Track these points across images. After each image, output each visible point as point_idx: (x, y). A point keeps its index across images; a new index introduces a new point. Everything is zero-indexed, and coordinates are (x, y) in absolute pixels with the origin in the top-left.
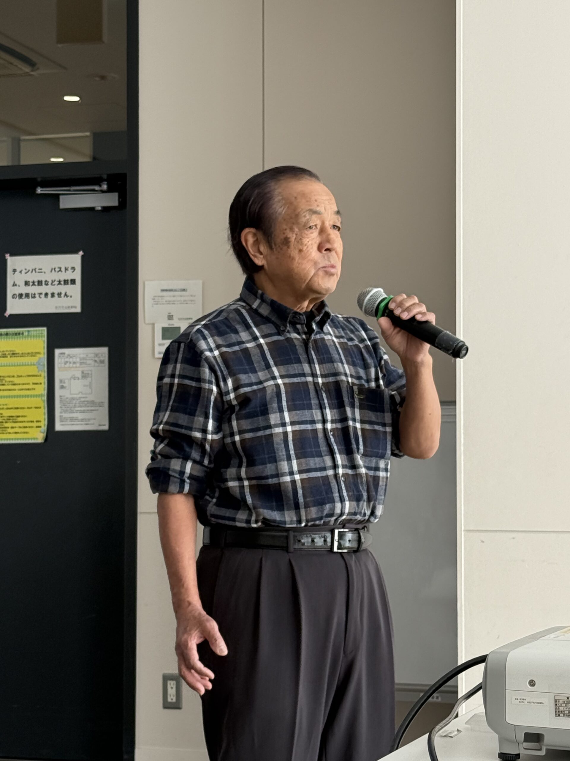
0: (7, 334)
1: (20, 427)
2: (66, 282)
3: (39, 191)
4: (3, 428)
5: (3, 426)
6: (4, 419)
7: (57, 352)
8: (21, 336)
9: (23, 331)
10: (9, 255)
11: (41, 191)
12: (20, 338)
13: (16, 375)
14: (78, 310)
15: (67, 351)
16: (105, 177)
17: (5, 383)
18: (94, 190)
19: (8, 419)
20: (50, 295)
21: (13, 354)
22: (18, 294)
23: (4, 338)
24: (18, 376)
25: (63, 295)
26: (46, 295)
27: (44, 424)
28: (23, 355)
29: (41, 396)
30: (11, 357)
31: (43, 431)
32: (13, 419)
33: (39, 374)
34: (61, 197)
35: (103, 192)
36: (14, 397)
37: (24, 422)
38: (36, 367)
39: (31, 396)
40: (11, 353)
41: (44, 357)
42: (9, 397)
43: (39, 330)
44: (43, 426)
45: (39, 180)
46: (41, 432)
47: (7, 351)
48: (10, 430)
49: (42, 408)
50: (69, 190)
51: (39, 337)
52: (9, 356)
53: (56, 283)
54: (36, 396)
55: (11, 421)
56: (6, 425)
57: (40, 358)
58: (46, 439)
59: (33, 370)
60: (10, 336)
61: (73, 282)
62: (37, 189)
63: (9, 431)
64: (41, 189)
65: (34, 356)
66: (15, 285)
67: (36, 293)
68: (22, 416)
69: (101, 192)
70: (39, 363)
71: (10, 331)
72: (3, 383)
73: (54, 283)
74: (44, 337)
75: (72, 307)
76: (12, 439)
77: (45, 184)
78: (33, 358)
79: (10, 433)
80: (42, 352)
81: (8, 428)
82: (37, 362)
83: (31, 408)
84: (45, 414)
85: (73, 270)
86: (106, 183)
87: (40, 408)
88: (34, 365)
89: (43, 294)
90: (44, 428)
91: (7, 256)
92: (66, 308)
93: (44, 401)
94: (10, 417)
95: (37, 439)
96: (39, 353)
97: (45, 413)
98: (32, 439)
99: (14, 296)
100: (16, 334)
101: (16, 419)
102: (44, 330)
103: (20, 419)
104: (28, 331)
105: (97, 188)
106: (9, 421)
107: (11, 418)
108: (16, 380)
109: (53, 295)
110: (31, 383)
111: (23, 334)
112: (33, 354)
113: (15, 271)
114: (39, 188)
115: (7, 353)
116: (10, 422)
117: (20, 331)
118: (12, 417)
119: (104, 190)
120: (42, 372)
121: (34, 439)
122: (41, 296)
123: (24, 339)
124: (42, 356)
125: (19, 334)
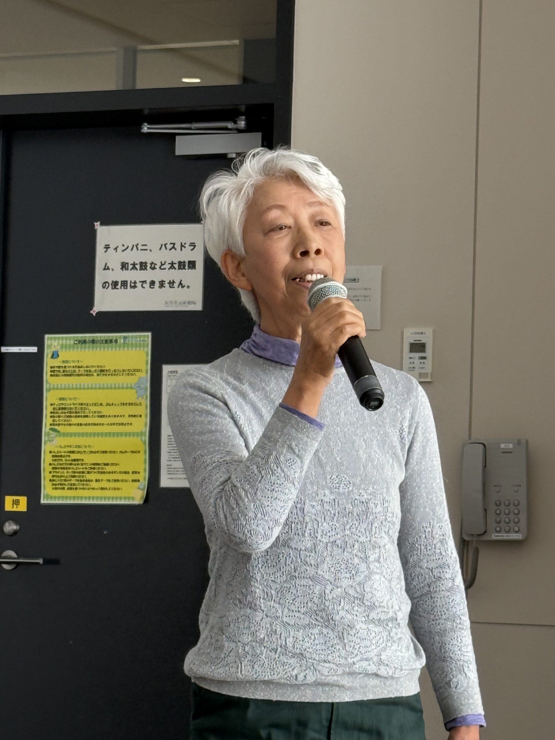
0: (93, 341)
1: (109, 481)
2: (182, 265)
3: (146, 129)
4: (84, 481)
5: (85, 479)
6: (86, 468)
7: (166, 369)
8: (114, 343)
9: (117, 336)
10: (99, 223)
11: (148, 128)
12: (112, 347)
13: (104, 403)
14: (198, 307)
15: (181, 368)
16: (243, 108)
17: (89, 414)
18: (226, 129)
19: (91, 468)
20: (157, 284)
21: (102, 371)
22: (110, 282)
23: (89, 347)
24: (108, 404)
25: (176, 285)
26: (152, 283)
27: (144, 476)
28: (115, 373)
29: (142, 434)
30: (98, 375)
31: (142, 487)
32: (99, 468)
33: (138, 402)
34: (178, 138)
35: (240, 131)
36: (102, 434)
37: (115, 472)
38: (134, 390)
39: (126, 434)
40: (99, 369)
41: (147, 376)
42: (94, 435)
43: (140, 336)
44: (141, 480)
45: (146, 112)
46: (139, 488)
47: (92, 366)
48: (94, 484)
49: (142, 452)
50: (190, 129)
51: (140, 346)
52: (95, 374)
53: (167, 266)
54: (134, 434)
55: (96, 470)
56: (88, 477)
57: (140, 378)
58: (147, 500)
59: (130, 396)
60: (98, 345)
61: (192, 265)
62: (142, 126)
63: (92, 487)
64: (148, 126)
65: (132, 375)
66: (106, 268)
67: (137, 281)
68: (112, 464)
69: (236, 132)
70: (138, 387)
71: (97, 337)
72: (86, 414)
73: (163, 267)
74: (148, 346)
75: (189, 303)
76: (97, 498)
77: (153, 120)
78: (130, 377)
79: (94, 489)
80: (144, 370)
81: (92, 481)
82: (135, 384)
83: (126, 452)
84: (145, 462)
85: (192, 247)
86: (244, 117)
87: (139, 452)
88: (131, 388)
89: (148, 282)
90: (144, 483)
91: (97, 225)
92: (180, 304)
93: (145, 443)
94: (94, 464)
95: (133, 498)
96: (138, 371)
97: (145, 460)
98: (125, 498)
99: (105, 285)
100: (106, 341)
101: (102, 468)
102: (148, 336)
103: (108, 469)
104: (125, 337)
105: (230, 125)
106: (92, 470)
107: (96, 467)
108: (105, 411)
109: (162, 284)
110: (127, 416)
111: (116, 341)
112: (131, 372)
113: (107, 247)
114: (146, 124)
115: (93, 369)
116: (95, 472)
117: (113, 336)
118: (97, 464)
119: (240, 128)
120: (143, 398)
121: (129, 498)
122: (144, 285)
123: (118, 349)
124: (143, 375)
125: (111, 341)
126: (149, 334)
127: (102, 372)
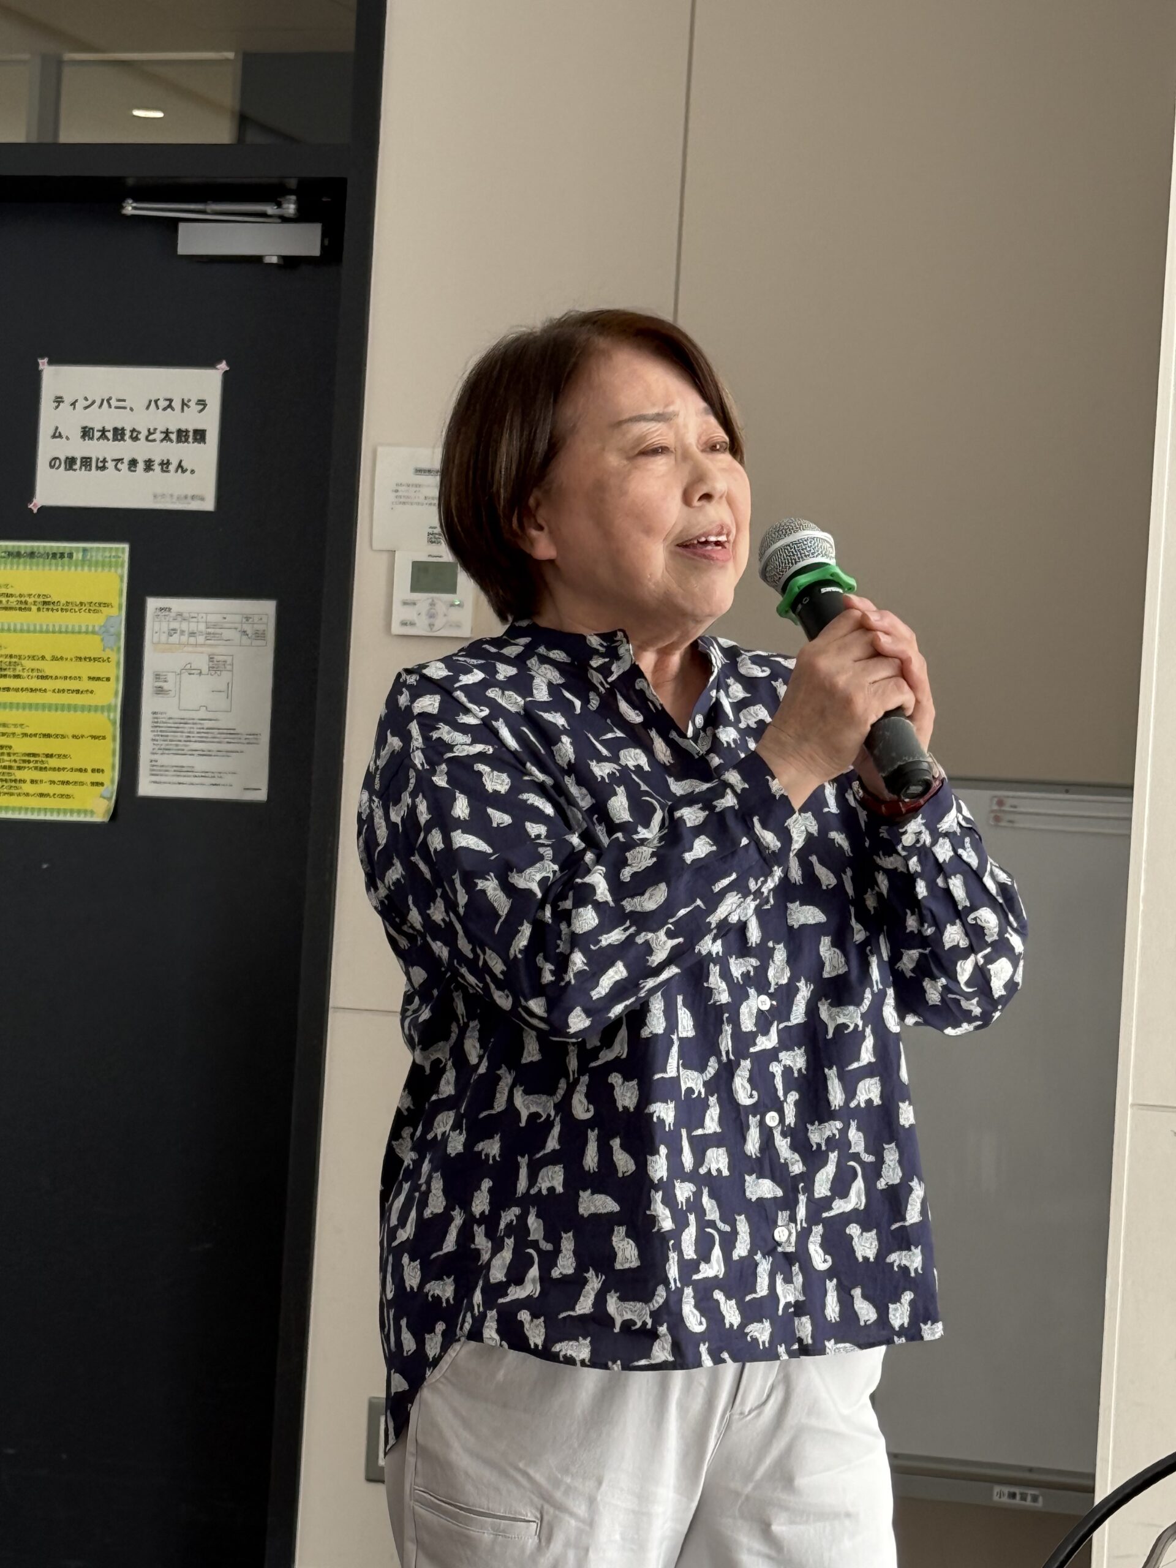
0: (32, 555)
1: (52, 782)
2: (182, 436)
3: (129, 208)
4: (11, 781)
5: (13, 778)
6: (15, 761)
7: (153, 604)
8: (66, 559)
9: (71, 547)
10: (46, 360)
11: (135, 208)
12: (63, 566)
13: (48, 656)
14: (208, 505)
15: (176, 604)
16: (293, 183)
17: (21, 673)
18: (264, 215)
19: (24, 761)
20: (141, 466)
21: (45, 603)
22: (63, 459)
23: (25, 564)
24: (54, 658)
25: (172, 468)
26: (133, 463)
27: (111, 777)
28: (68, 607)
29: (109, 708)
30: (39, 609)
31: (107, 795)
32: (37, 762)
33: (104, 655)
34: (182, 226)
35: (284, 219)
36: (44, 707)
37: (63, 769)
38: (97, 638)
39: (83, 708)
40: (41, 599)
41: (120, 615)
42: (31, 706)
43: (111, 549)
44: (107, 783)
45: (130, 182)
46: (102, 797)
47: (30, 595)
48: (27, 788)
49: (109, 738)
51: (110, 566)
52: (34, 608)
53: (158, 436)
54: (96, 709)
55: (31, 765)
56: (19, 775)
57: (109, 618)
58: (114, 816)
59: (92, 646)
60: (41, 560)
61: (200, 436)
62: (124, 204)
63: (25, 790)
64: (134, 205)
65: (95, 611)
66: (57, 435)
67: (109, 459)
68: (60, 756)
69: (279, 220)
70: (104, 631)
71: (39, 547)
72: (17, 673)
73: (151, 437)
74: (123, 566)
75: (193, 497)
76: (33, 810)
77: (143, 194)
78: (92, 615)
79: (27, 795)
80: (115, 604)
81: (24, 781)
82: (101, 627)
83: (82, 737)
84: (114, 755)
85: (200, 407)
86: (293, 198)
87: (104, 738)
88: (93, 632)
89: (126, 461)
90: (111, 789)
91: (43, 364)
92: (178, 498)
93: (114, 723)
94: (29, 755)
95: (92, 813)
96: (106, 605)
97: (114, 750)
98: (79, 812)
99: (53, 463)
100: (54, 555)
101: (42, 762)
102: (124, 549)
103: (53, 763)
104: (85, 550)
105: (271, 209)
106: (26, 765)
107: (32, 759)
108: (49, 668)
109: (149, 465)
110: (85, 678)
111: (70, 555)
112: (94, 607)
113: (59, 400)
114: (130, 201)
115: (30, 600)
116: (30, 768)
117: (65, 547)
118: (34, 755)
119: (286, 215)
120: (112, 651)
121: (85, 812)
122: (119, 466)
123: (73, 568)
124: (114, 611)
125: (62, 555)
126: (126, 547)
127: (47, 604)
